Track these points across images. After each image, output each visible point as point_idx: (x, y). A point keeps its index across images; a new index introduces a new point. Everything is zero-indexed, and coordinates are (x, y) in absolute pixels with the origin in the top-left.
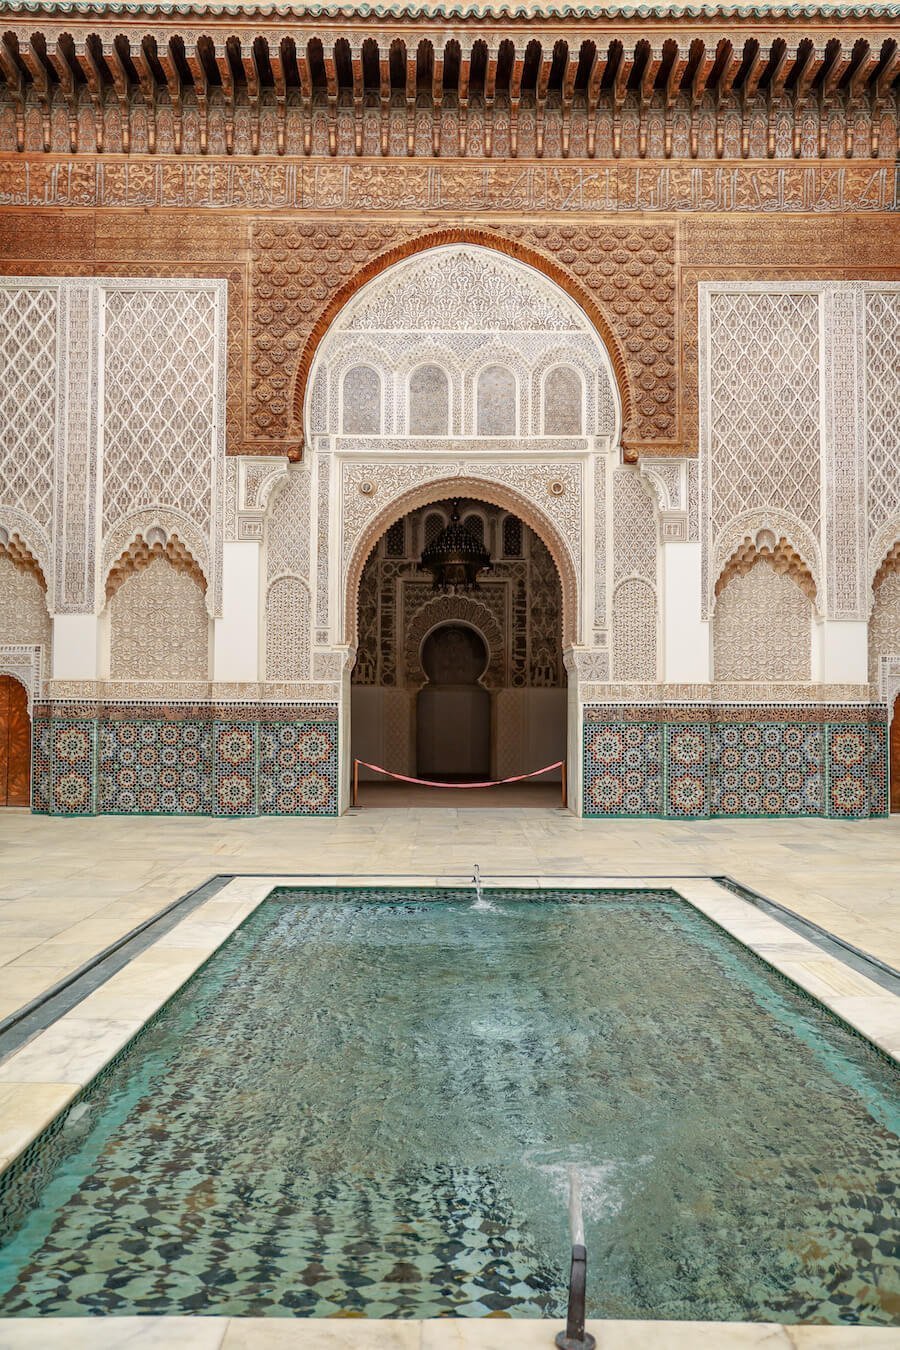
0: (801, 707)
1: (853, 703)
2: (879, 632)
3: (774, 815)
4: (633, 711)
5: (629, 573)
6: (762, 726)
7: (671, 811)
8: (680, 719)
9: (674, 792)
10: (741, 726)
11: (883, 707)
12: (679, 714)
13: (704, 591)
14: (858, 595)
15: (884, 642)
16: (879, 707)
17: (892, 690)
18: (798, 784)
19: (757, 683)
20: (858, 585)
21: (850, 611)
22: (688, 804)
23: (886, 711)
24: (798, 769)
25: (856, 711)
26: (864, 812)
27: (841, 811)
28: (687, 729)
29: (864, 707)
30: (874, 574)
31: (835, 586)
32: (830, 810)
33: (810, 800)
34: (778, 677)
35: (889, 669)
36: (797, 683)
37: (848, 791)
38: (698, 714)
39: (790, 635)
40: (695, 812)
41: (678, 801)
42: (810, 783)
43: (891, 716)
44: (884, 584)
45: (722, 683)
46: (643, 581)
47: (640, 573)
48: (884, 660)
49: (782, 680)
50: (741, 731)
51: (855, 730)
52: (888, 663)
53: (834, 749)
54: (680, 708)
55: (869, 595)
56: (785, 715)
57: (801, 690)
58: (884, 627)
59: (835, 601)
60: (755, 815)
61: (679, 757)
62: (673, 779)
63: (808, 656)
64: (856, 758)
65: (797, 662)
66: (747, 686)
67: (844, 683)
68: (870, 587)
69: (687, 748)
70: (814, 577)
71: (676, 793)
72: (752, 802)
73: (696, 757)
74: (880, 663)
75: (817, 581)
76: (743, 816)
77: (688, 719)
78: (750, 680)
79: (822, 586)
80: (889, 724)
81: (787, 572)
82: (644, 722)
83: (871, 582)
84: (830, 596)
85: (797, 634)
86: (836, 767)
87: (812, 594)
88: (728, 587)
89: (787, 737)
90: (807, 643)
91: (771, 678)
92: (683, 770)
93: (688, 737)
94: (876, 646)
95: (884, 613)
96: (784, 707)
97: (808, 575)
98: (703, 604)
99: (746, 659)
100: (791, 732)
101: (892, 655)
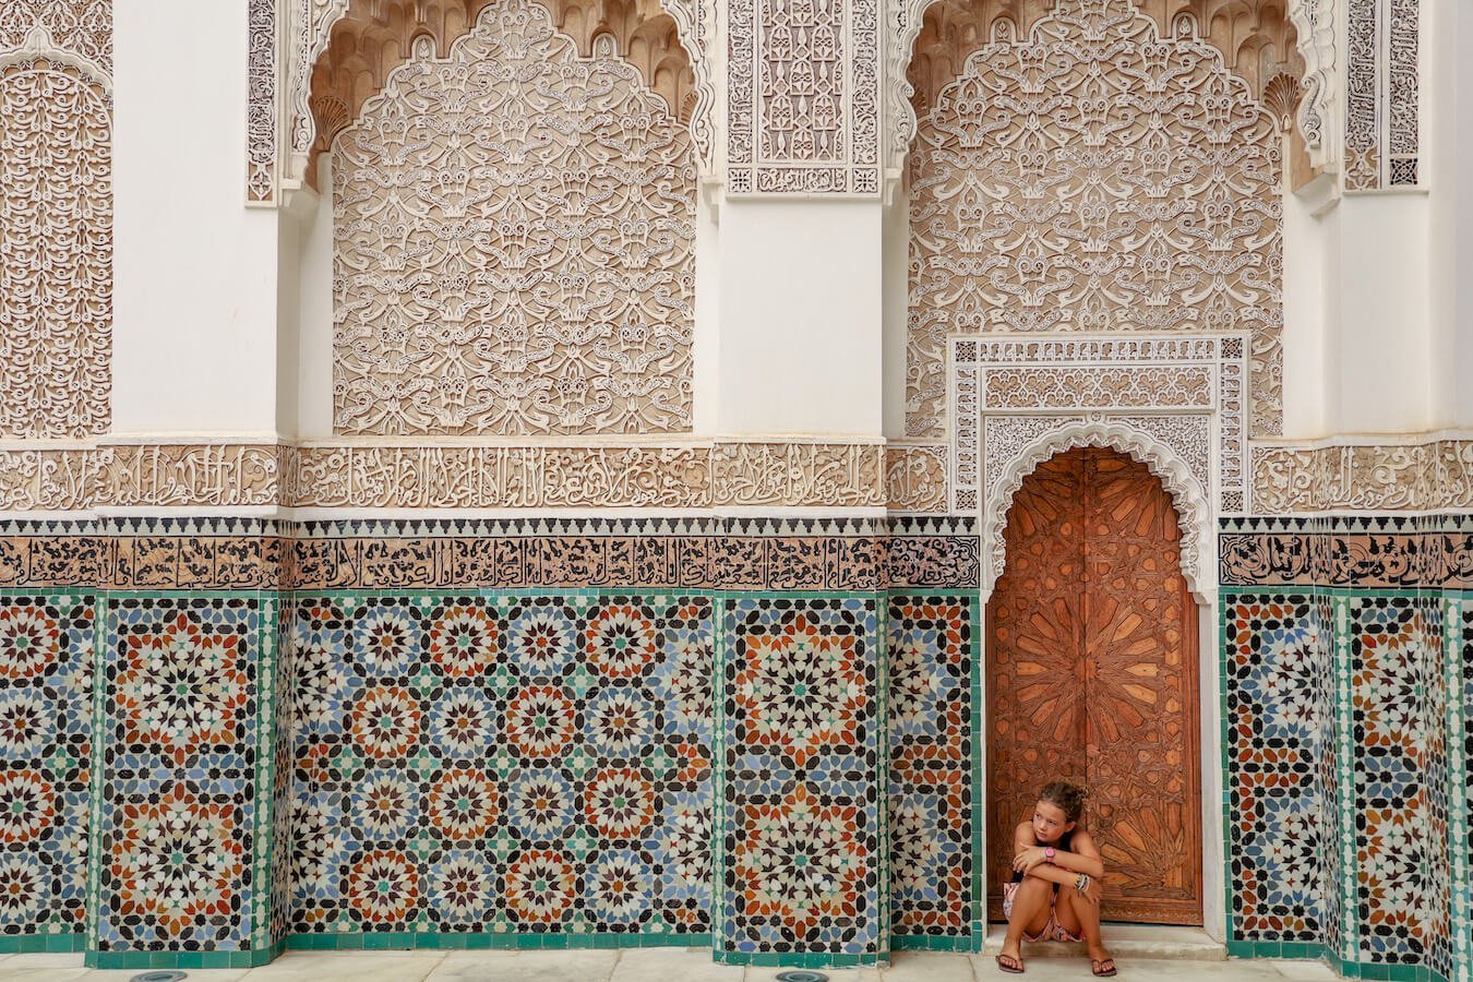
0: (649, 530)
1: (817, 513)
2: (952, 250)
3: (548, 934)
4: (21, 547)
5: (18, 37)
6: (503, 602)
7: (112, 935)
8: (156, 576)
9: (124, 859)
10: (426, 602)
11: (961, 529)
12: (155, 557)
13: (260, 96)
14: (846, 103)
15: (970, 287)
16: (945, 529)
17: (997, 467)
18: (635, 821)
19: (486, 441)
20: (846, 61)
21: (816, 162)
22: (175, 906)
23: (973, 544)
24: (636, 765)
25: (831, 541)
26: (863, 938)
27: (771, 934)
28: (183, 614)
29: (866, 530)
30: (914, 23)
31: (758, 65)
32: (729, 928)
33: (682, 882)
34: (574, 419)
35: (983, 386)
36: (635, 442)
37: (798, 858)
38: (225, 558)
39: (614, 264)
40: (203, 934)
41: (143, 890)
42: (680, 814)
43: (991, 565)
44: (970, 71)
45: (362, 442)
46: (69, 69)
47: (58, 37)
48: (966, 352)
49: (585, 429)
50: (426, 623)
51: (829, 618)
52: (980, 367)
53: (747, 690)
54: (157, 536)
55: (894, 100)
56: (590, 562)
57: (645, 468)
58: (968, 232)
59: (758, 122)
60: (475, 936)
61: (148, 721)
62: (125, 807)
63: (682, 344)
64: (833, 724)
65: (640, 362)
66: (451, 456)
67: (786, 438)
68: (899, 75)
69: (181, 687)
70: (686, 40)
71: (130, 861)
72: (462, 885)
73: (213, 722)
74: (952, 367)
75: (694, 53)
76: (426, 942)
77: (189, 577)
78: (467, 429)
79: (714, 70)
80: (985, 595)
81: (602, 31)
82: (60, 590)
83: (903, 53)
84: (739, 105)
85: (642, 261)
86: (751, 762)
87: (686, 106)
88: (391, 91)
89: (597, 641)
90: (680, 285)
91: (543, 421)
92: (160, 774)
93: (182, 644)
94: (939, 300)
95: (971, 180)
96: (589, 530)
97: (669, 34)
98: (254, 143)
99: (453, 353)
100: (613, 622)
101: (1000, 336)
